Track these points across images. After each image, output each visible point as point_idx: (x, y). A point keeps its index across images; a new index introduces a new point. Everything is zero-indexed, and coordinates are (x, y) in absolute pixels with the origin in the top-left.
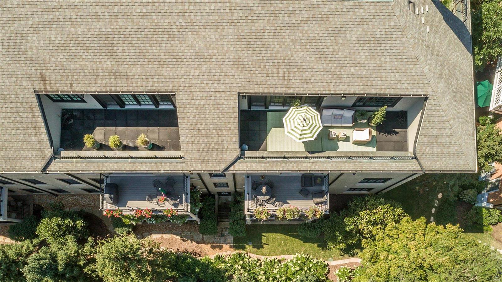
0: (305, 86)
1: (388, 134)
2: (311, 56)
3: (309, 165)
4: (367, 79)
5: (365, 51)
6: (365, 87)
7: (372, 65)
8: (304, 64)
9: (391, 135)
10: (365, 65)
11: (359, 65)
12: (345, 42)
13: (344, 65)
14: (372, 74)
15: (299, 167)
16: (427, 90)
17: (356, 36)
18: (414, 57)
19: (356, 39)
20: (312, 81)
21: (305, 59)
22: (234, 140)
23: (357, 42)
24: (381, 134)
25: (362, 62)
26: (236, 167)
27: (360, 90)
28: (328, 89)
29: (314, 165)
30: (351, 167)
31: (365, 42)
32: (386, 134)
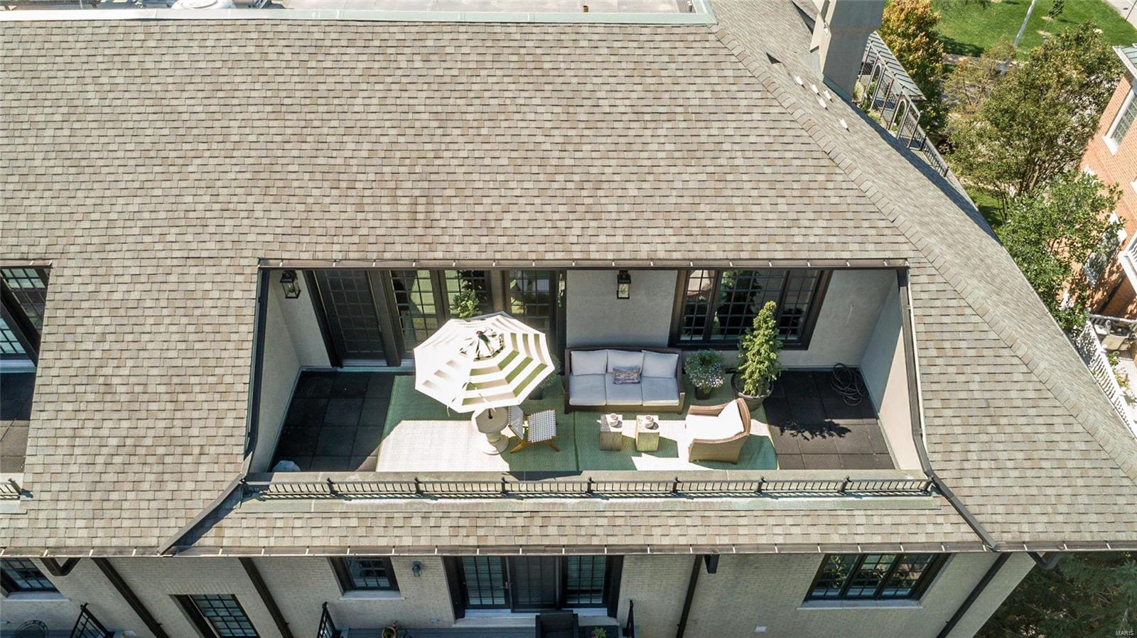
0: (485, 240)
1: (813, 433)
2: (496, 154)
3: (520, 521)
4: (686, 216)
5: (662, 140)
6: (683, 239)
7: (692, 178)
8: (475, 177)
9: (824, 437)
10: (670, 177)
11: (651, 178)
12: (597, 117)
13: (604, 178)
14: (697, 200)
15: (481, 532)
16: (896, 247)
17: (627, 102)
18: (819, 155)
19: (629, 110)
20: (506, 224)
21: (479, 162)
22: (229, 422)
23: (634, 117)
24: (787, 432)
25: (661, 170)
26: (227, 533)
27: (668, 247)
28: (560, 247)
29: (538, 521)
30: (692, 531)
31: (656, 117)
32: (807, 434)
